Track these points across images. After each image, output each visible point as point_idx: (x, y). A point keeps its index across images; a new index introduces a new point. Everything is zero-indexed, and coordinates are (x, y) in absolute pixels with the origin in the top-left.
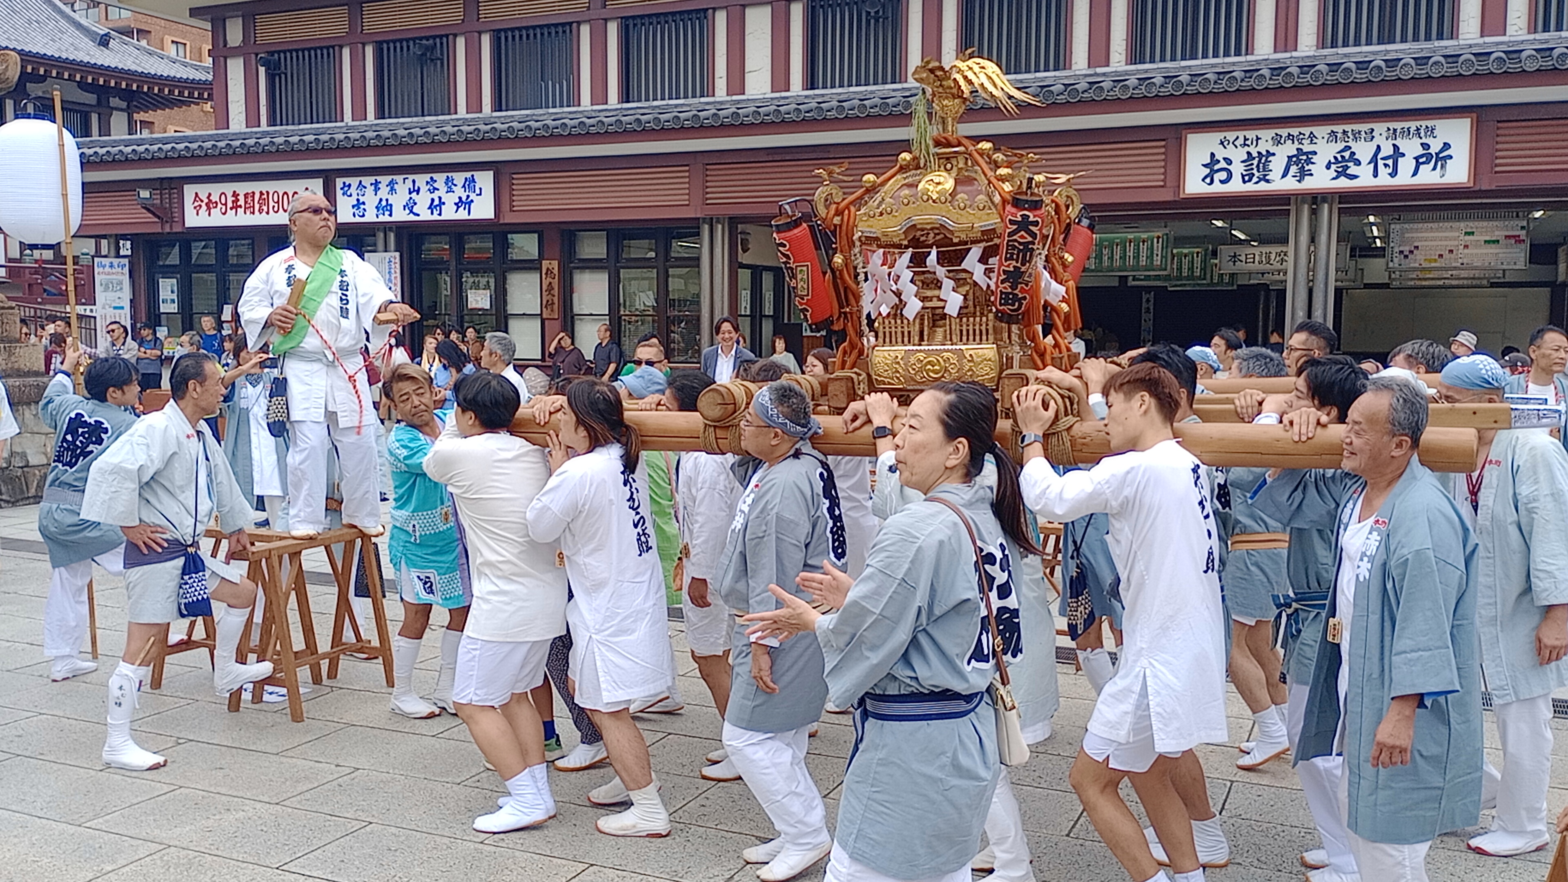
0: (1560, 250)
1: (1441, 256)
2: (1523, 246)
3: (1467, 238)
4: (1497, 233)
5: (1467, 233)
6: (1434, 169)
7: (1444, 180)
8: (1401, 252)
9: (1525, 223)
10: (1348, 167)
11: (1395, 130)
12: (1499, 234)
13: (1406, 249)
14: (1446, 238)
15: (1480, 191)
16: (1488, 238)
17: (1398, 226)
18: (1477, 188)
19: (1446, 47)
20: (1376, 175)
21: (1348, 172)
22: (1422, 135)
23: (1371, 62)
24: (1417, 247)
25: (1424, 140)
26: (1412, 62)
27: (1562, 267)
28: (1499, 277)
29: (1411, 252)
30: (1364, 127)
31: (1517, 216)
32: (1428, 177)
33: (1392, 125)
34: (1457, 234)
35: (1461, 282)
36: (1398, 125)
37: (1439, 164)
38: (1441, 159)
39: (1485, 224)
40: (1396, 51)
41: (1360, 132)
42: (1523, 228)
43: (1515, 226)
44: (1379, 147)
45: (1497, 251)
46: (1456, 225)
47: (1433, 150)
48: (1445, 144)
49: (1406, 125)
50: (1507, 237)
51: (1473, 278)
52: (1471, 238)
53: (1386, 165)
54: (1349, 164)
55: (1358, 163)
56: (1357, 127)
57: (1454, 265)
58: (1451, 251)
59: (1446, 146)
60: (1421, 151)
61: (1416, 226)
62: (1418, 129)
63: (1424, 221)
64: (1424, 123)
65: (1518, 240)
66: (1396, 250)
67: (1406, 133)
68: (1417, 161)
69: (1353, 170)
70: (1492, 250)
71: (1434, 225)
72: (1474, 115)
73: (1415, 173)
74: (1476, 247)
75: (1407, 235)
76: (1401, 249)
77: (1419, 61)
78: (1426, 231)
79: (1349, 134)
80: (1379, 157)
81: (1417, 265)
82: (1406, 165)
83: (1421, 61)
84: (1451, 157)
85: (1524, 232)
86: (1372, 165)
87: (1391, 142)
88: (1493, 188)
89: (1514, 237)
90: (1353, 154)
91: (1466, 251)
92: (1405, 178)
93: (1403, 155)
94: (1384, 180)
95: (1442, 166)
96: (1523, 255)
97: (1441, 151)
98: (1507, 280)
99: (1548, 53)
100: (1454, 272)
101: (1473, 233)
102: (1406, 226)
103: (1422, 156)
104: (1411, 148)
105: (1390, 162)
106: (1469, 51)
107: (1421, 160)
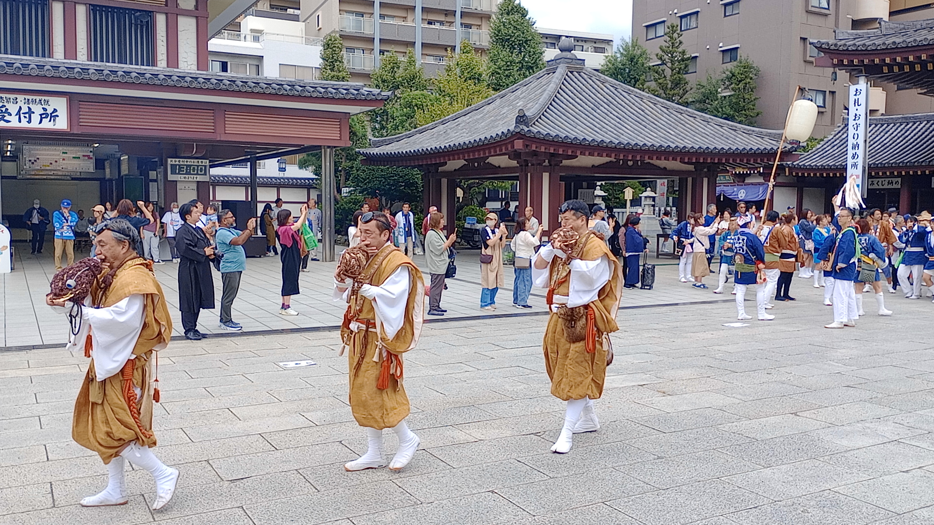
0: (106, 163)
1: (51, 164)
2: (91, 160)
3: (64, 155)
4: (78, 154)
5: (63, 153)
6: (50, 121)
7: (55, 127)
8: (30, 161)
9: (92, 149)
10: (5, 116)
11: (28, 100)
12: (80, 154)
13: (33, 159)
14: (53, 155)
15: (73, 134)
16: (74, 156)
17: (27, 147)
18: (72, 132)
19: (52, 62)
20: (20, 121)
21: (5, 118)
22: (43, 103)
23: (14, 63)
24: (38, 159)
25: (44, 106)
26: (35, 67)
27: (108, 171)
28: (78, 175)
29: (35, 161)
30: (12, 96)
31: (88, 146)
32: (47, 125)
33: (27, 97)
34: (59, 153)
35: (58, 177)
36: (30, 97)
37: (52, 119)
38: (53, 116)
39: (72, 148)
40: (27, 60)
41: (10, 99)
42: (91, 152)
43: (87, 151)
44: (20, 107)
45: (79, 163)
46: (58, 148)
47: (49, 111)
48: (55, 109)
49: (34, 97)
50: (84, 156)
51: (65, 175)
52: (66, 155)
53: (25, 117)
54: (5, 115)
55: (10, 114)
56: (8, 96)
57: (58, 168)
58: (56, 161)
59: (55, 110)
60: (42, 112)
61: (37, 147)
62: (40, 101)
63: (40, 144)
64: (43, 98)
65: (89, 158)
66: (27, 159)
67: (34, 102)
68: (41, 117)
69: (7, 118)
70: (76, 162)
71: (47, 148)
72: (68, 97)
73: (40, 123)
74: (69, 160)
75: (32, 152)
76: (30, 159)
77: (39, 67)
78: (42, 150)
79: (4, 99)
80: (21, 112)
81: (39, 168)
82: (36, 118)
83: (40, 67)
84: (58, 116)
85: (92, 154)
86: (18, 116)
87: (26, 105)
88: (80, 133)
89: (87, 156)
90: (7, 109)
91: (64, 162)
92: (35, 124)
93: (34, 113)
94: (24, 124)
95: (54, 120)
96: (92, 165)
97: (53, 112)
98: (82, 177)
99: (101, 72)
100: (55, 172)
101: (66, 153)
102: (32, 147)
103: (43, 114)
104: (38, 110)
105: (27, 115)
106: (63, 65)
107: (43, 116)
